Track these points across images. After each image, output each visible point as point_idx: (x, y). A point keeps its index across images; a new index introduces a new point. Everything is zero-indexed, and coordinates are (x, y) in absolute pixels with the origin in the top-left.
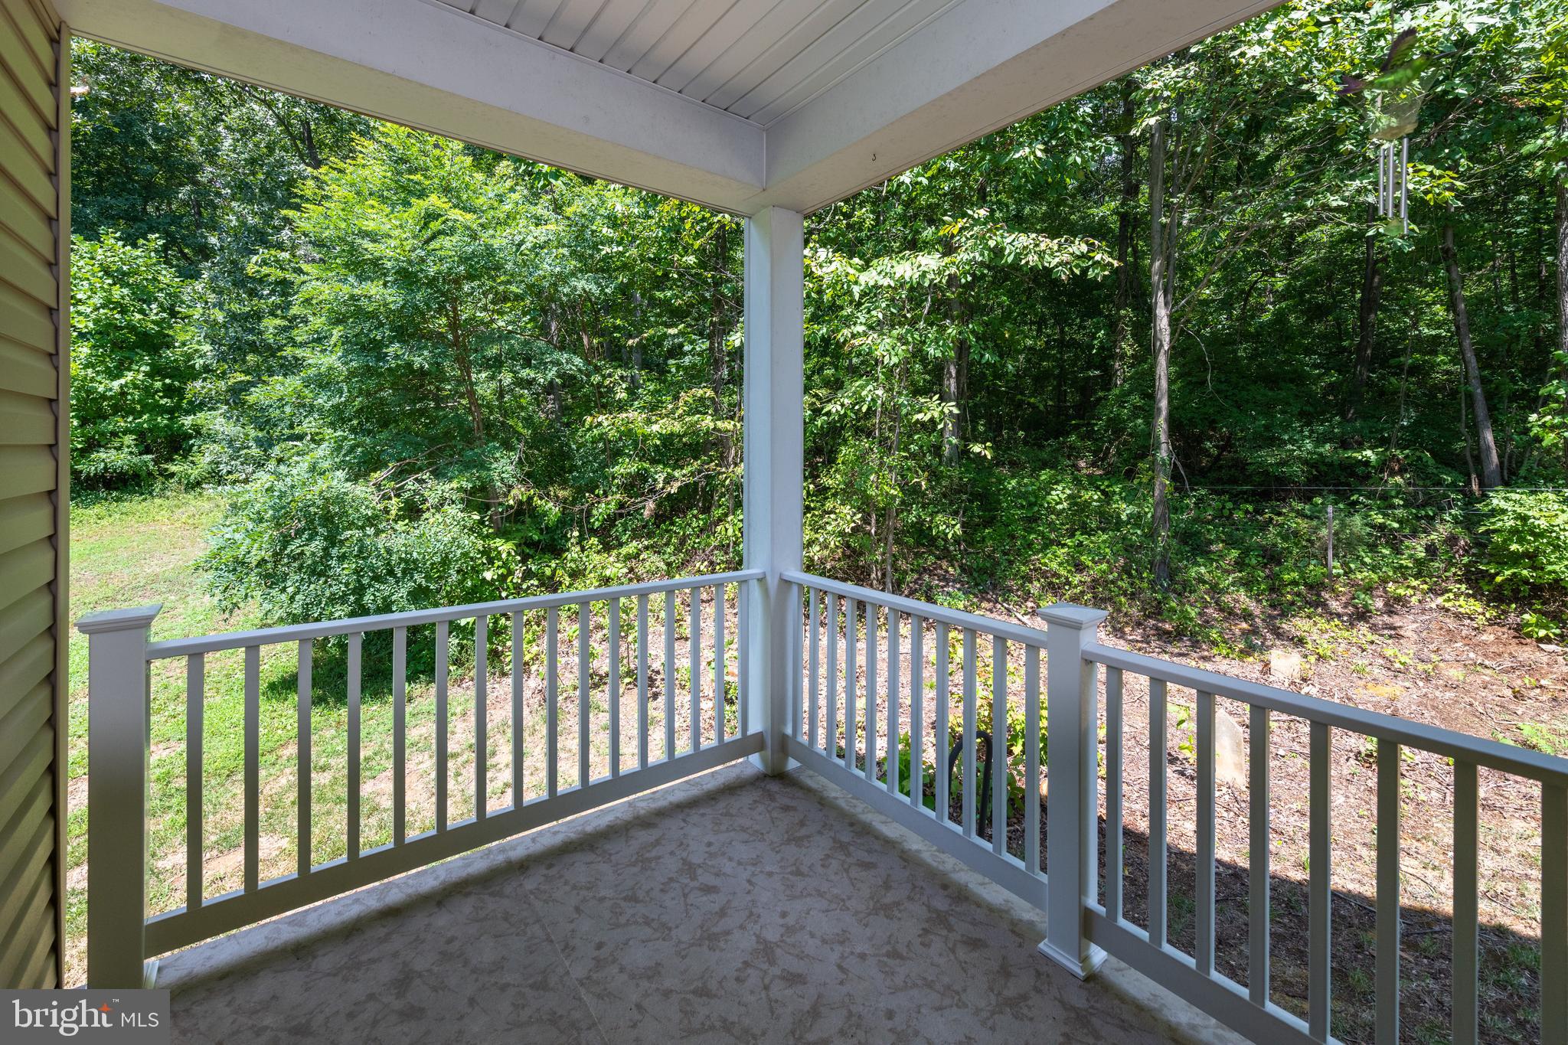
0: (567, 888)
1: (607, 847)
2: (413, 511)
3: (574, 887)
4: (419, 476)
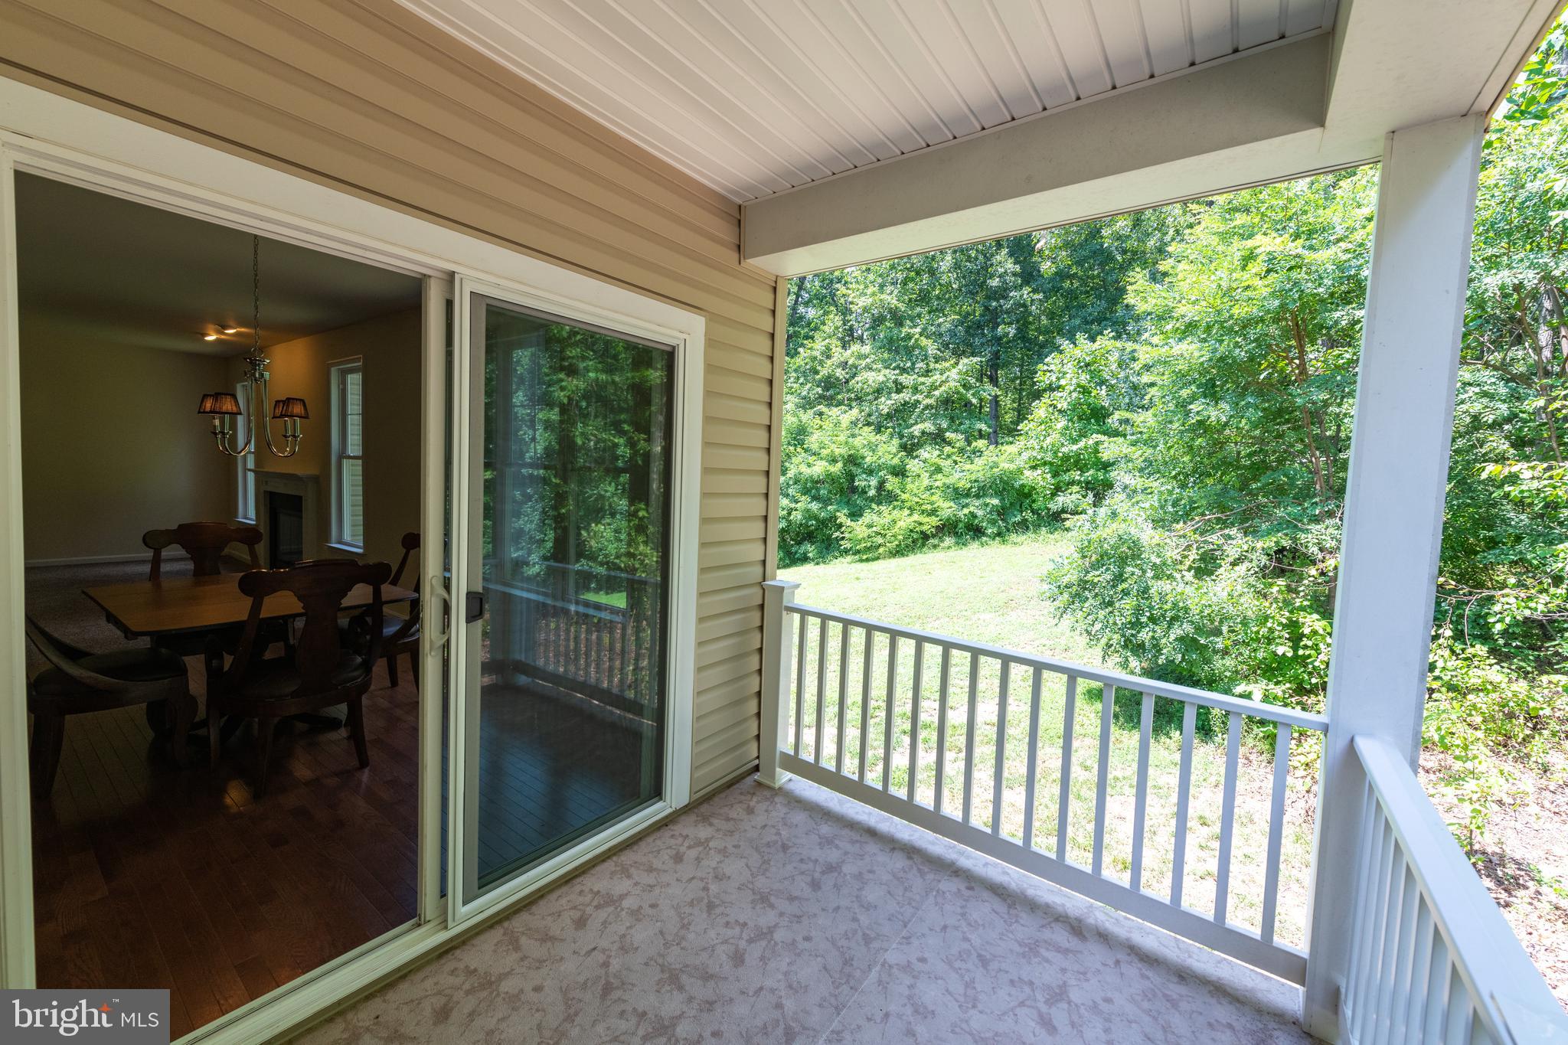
0: (959, 910)
1: (1023, 915)
2: (1207, 566)
3: (963, 915)
4: (1227, 531)
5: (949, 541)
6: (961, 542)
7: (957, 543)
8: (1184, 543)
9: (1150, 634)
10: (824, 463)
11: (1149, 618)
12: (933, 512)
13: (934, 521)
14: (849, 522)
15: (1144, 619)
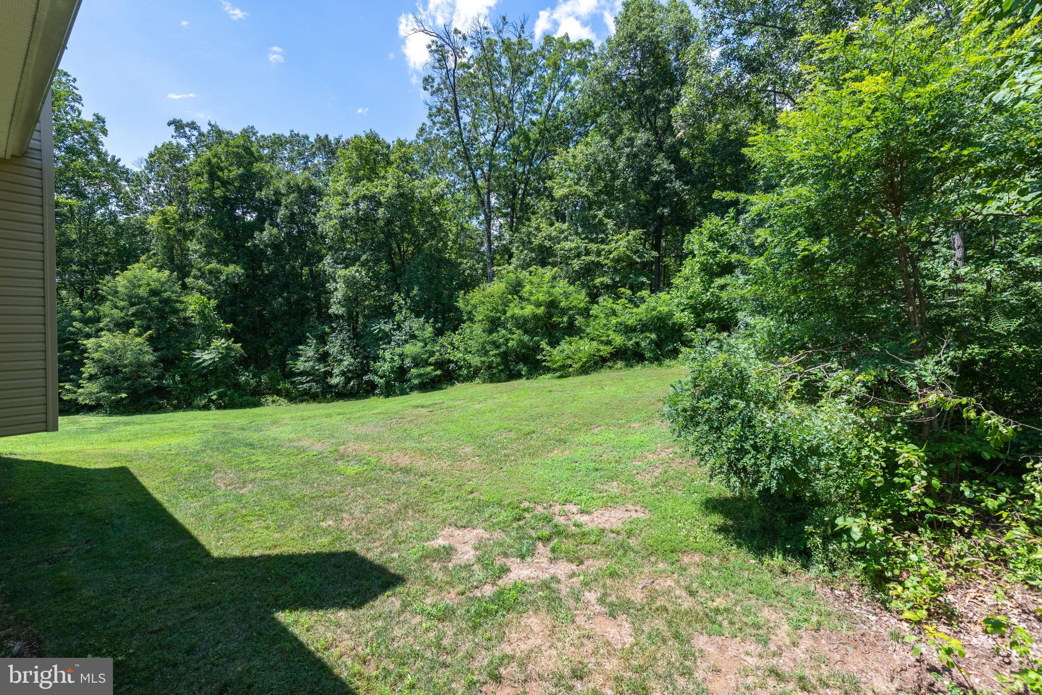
4: (829, 365)
5: (620, 364)
6: (629, 365)
7: (627, 366)
8: (790, 374)
9: (753, 461)
10: (532, 307)
11: (752, 446)
12: (609, 343)
13: (609, 349)
14: (548, 348)
15: (747, 446)
